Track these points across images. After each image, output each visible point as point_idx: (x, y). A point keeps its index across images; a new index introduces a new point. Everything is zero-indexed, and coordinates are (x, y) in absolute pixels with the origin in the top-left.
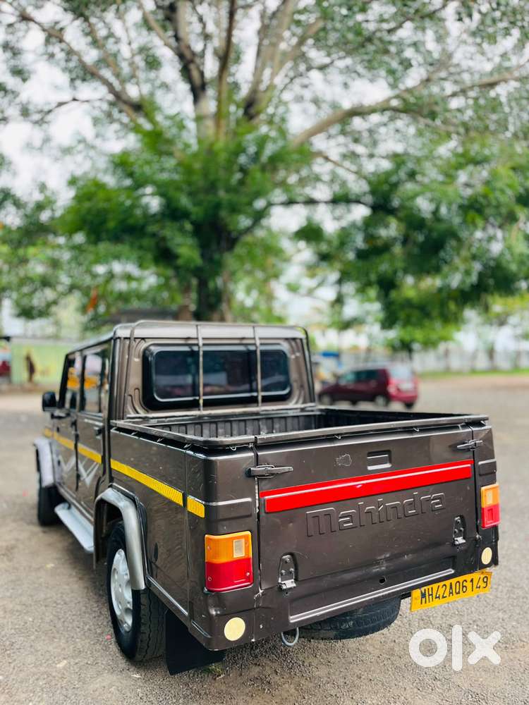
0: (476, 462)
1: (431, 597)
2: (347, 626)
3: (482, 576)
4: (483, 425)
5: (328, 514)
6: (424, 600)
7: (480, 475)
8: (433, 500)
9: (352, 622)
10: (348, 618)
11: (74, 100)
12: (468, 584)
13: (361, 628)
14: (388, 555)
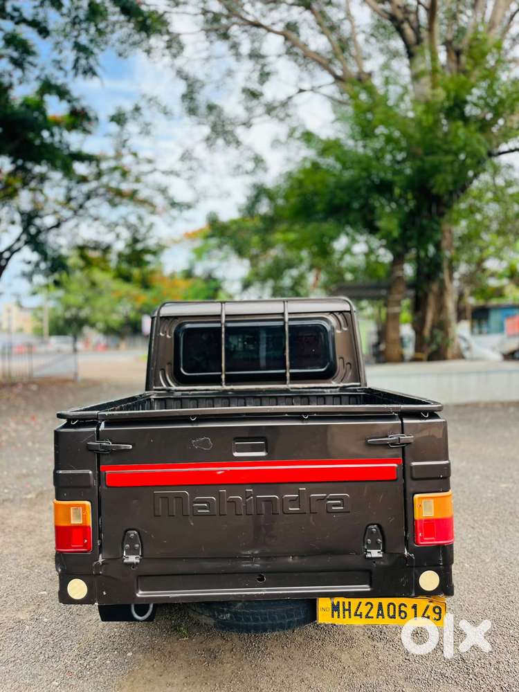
0: (407, 462)
1: (347, 613)
2: (225, 618)
3: (432, 605)
4: (436, 416)
5: (178, 497)
6: (336, 614)
7: (413, 479)
8: (329, 500)
9: (229, 615)
10: (225, 609)
11: (301, 91)
12: (410, 611)
13: (241, 623)
14: (256, 552)
